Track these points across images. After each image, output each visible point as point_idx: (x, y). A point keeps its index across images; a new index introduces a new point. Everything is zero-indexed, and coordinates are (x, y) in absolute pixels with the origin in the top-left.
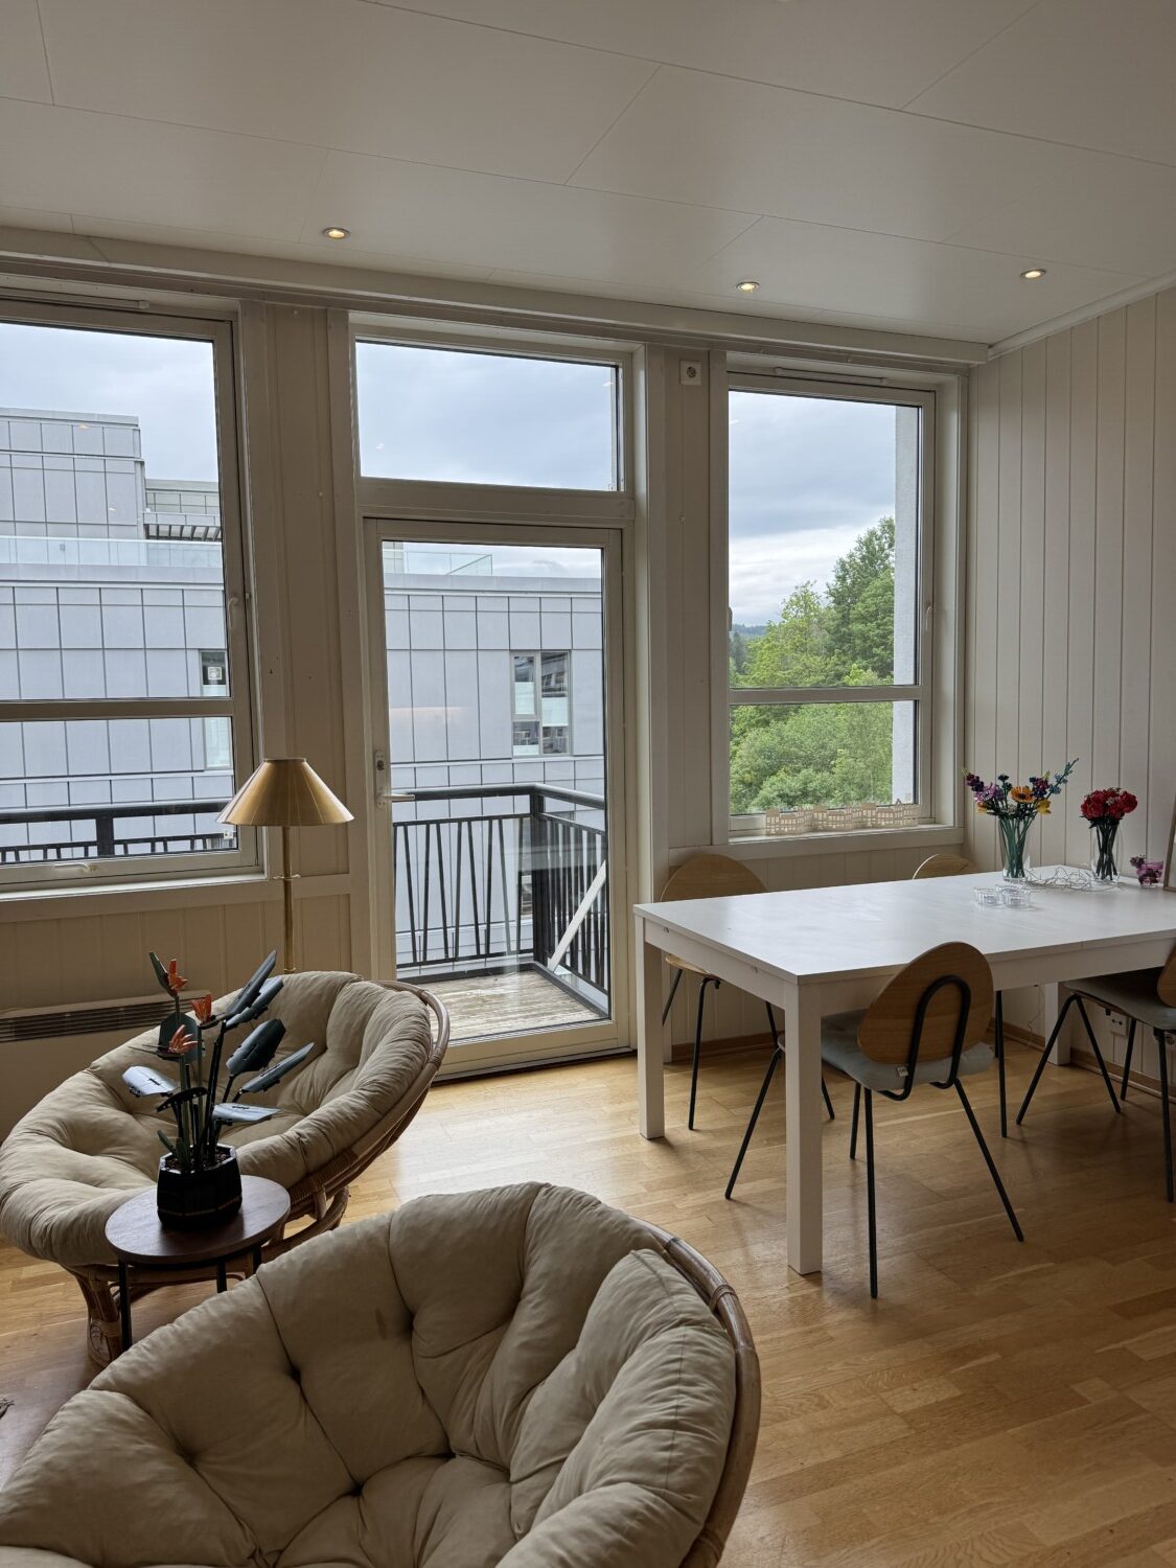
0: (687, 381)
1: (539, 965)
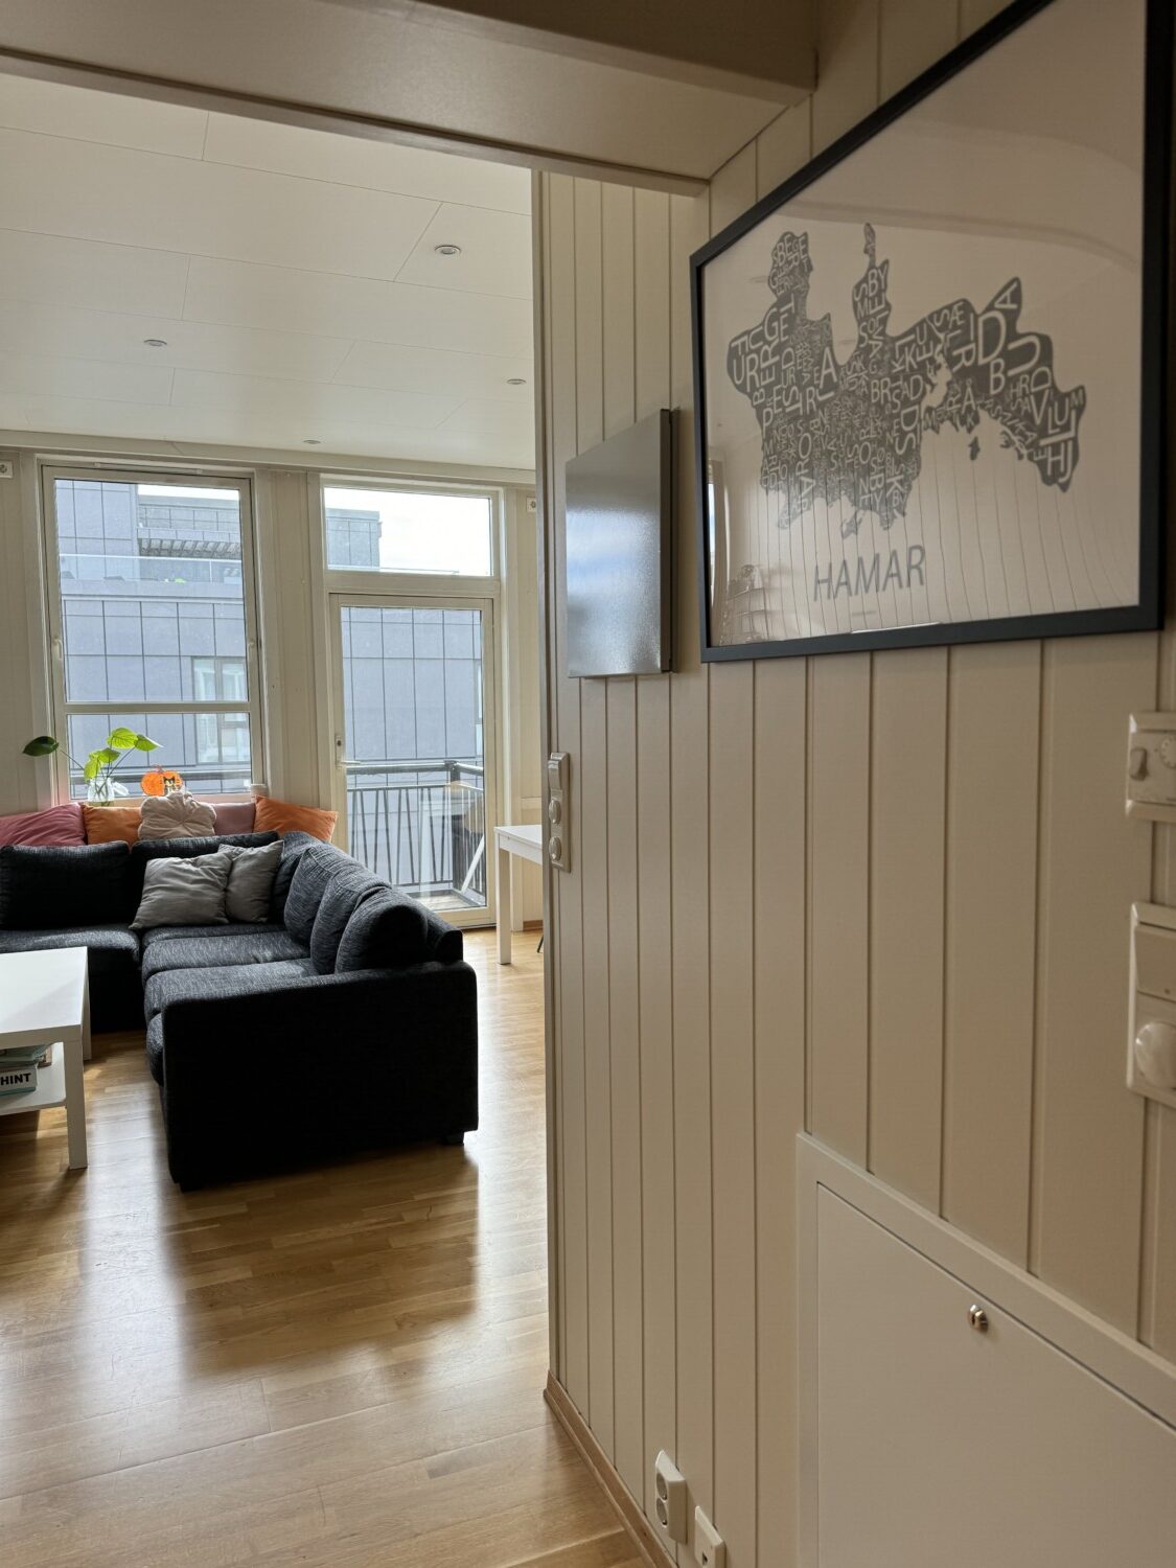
1: (456, 890)
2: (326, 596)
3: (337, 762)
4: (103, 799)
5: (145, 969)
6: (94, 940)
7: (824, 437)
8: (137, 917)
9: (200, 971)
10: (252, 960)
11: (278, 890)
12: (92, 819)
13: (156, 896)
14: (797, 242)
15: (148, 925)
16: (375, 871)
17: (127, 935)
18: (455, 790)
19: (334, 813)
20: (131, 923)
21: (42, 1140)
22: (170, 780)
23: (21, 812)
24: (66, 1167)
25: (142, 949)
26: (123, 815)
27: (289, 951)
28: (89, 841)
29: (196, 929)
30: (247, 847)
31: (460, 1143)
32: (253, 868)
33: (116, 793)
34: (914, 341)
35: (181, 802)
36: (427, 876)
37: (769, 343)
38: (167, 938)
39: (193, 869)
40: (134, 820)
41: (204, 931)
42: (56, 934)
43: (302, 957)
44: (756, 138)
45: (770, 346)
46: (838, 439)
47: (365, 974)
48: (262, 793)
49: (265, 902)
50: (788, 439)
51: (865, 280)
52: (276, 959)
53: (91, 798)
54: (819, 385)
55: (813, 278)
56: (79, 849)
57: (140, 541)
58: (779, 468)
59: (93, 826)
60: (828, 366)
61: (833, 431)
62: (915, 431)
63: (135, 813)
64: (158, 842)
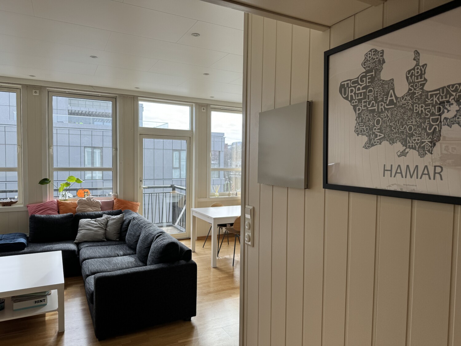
0: (203, 111)
1: (173, 225)
2: (139, 135)
3: (140, 187)
4: (64, 199)
5: (81, 258)
6: (63, 247)
7: (388, 121)
8: (76, 239)
9: (101, 260)
10: (116, 255)
11: (123, 230)
12: (61, 205)
13: (83, 232)
14: (378, 53)
15: (80, 241)
16: (148, 219)
17: (73, 245)
18: (174, 194)
19: (139, 203)
20: (74, 241)
21: (48, 320)
22: (86, 193)
23: (37, 203)
24: (57, 332)
25: (79, 250)
26: (71, 204)
27: (128, 252)
28: (60, 213)
29: (96, 243)
30: (113, 215)
31: (190, 320)
32: (115, 223)
33: (69, 196)
34: (440, 93)
35: (90, 200)
36: (164, 221)
37: (361, 85)
38: (87, 247)
39: (95, 223)
40: (75, 206)
41: (99, 244)
42: (49, 245)
43: (133, 254)
44: (354, 15)
45: (361, 86)
46: (396, 122)
47: (160, 266)
48: (116, 197)
49: (118, 234)
50: (369, 118)
51: (414, 69)
52: (124, 255)
53: (61, 198)
54: (386, 102)
55: (384, 66)
56: (57, 216)
57: (69, 110)
58: (364, 127)
59: (61, 207)
60: (391, 96)
61: (393, 119)
62: (438, 125)
63: (75, 203)
64: (83, 213)
